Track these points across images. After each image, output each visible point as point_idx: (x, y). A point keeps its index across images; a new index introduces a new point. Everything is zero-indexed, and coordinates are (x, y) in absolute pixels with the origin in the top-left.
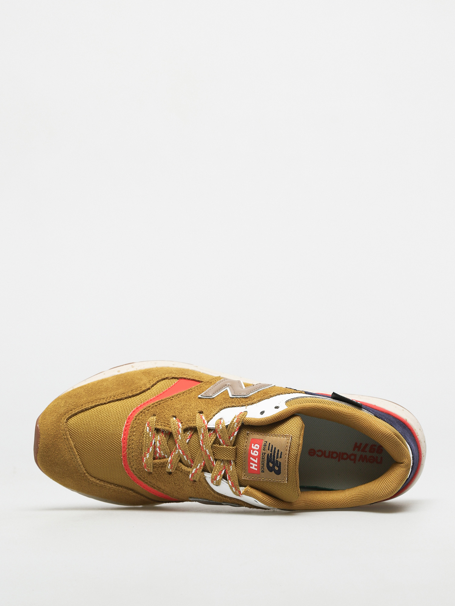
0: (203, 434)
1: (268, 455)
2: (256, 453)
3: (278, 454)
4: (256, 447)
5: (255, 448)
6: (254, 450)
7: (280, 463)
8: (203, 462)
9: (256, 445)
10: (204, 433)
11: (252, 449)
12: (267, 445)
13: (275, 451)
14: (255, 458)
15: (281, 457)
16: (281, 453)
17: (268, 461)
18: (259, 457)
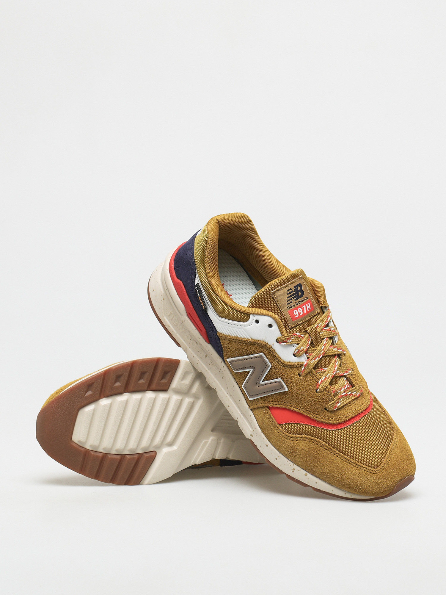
0: (315, 359)
1: (295, 300)
2: (300, 310)
3: (290, 293)
5: (297, 313)
6: (299, 313)
8: (330, 348)
9: (295, 314)
10: (313, 359)
11: (299, 316)
12: (289, 305)
13: (290, 296)
14: (303, 309)
15: (291, 289)
16: (288, 291)
17: (298, 297)
18: (301, 307)
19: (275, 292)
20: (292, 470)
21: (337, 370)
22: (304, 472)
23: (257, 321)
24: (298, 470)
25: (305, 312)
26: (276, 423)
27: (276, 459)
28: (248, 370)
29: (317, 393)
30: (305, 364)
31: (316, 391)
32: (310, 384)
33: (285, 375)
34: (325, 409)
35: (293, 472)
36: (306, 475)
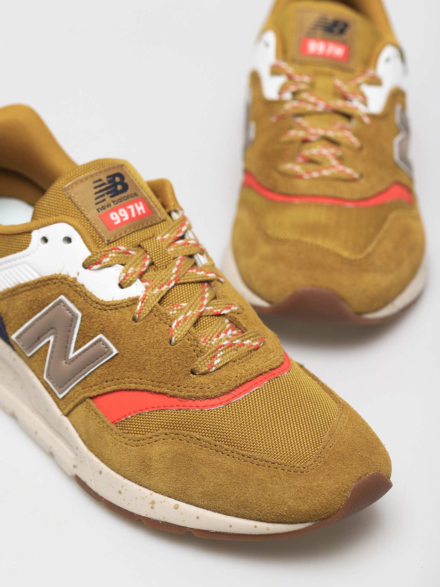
0: (160, 288)
1: (111, 197)
2: (123, 212)
3: (100, 186)
4: (115, 217)
5: (117, 218)
6: (121, 218)
7: (108, 177)
8: (190, 271)
9: (112, 218)
10: (157, 288)
11: (122, 221)
12: (100, 206)
13: (101, 191)
14: (129, 212)
15: (100, 180)
16: (94, 182)
17: (117, 193)
18: (124, 207)
19: (71, 186)
20: (151, 505)
21: (207, 305)
22: (173, 502)
23: (45, 240)
24: (161, 502)
25: (133, 215)
26: (109, 422)
27: (120, 492)
28: (46, 341)
29: (172, 346)
30: (142, 296)
31: (170, 342)
32: (156, 331)
33: (108, 326)
34: (193, 372)
35: (152, 508)
36: (176, 507)
